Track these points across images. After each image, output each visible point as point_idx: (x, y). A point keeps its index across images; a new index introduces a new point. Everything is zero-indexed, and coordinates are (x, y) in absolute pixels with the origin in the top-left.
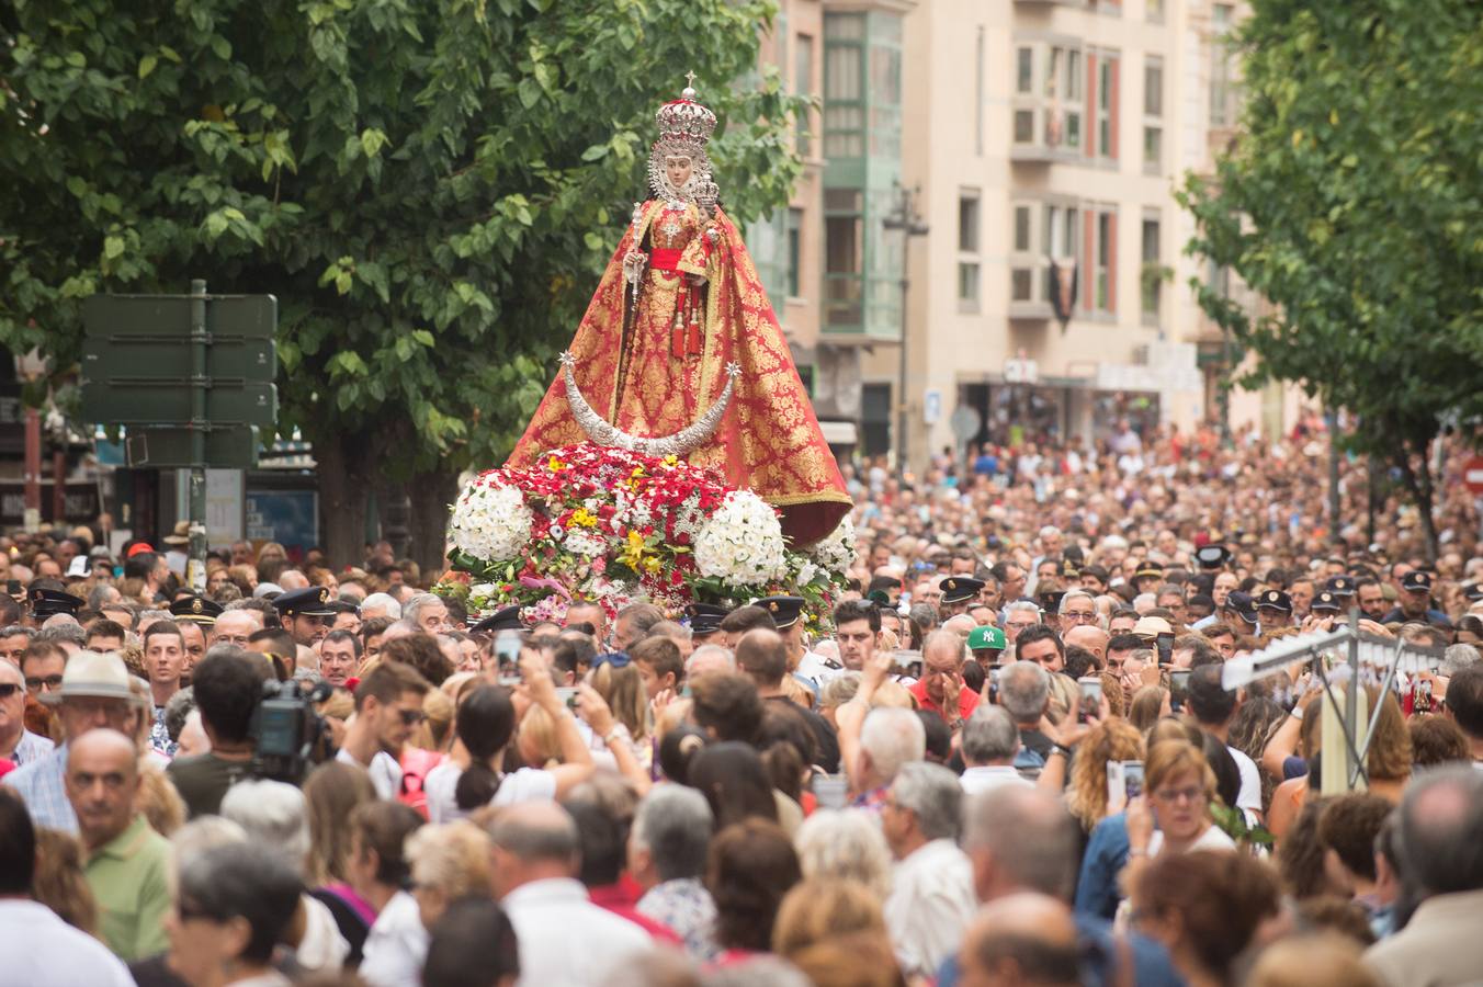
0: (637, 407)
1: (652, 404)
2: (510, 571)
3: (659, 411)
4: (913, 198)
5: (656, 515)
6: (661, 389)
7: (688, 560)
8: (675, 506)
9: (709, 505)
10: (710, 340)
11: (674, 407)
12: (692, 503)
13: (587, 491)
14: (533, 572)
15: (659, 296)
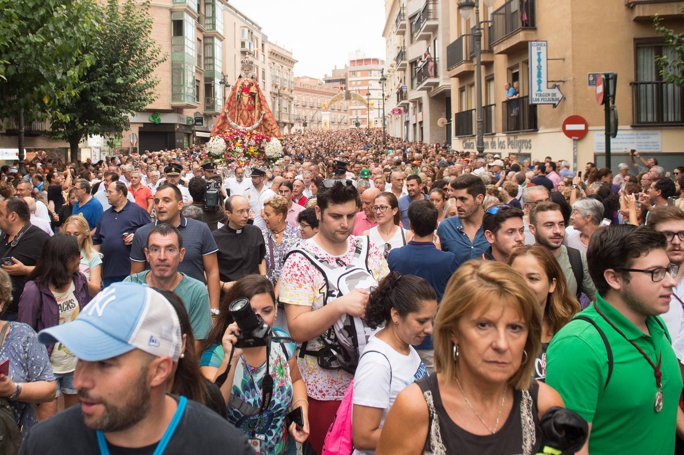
0: (241, 121)
1: (244, 120)
2: (223, 156)
3: (246, 122)
4: (226, 78)
5: (257, 143)
6: (246, 117)
7: (264, 153)
8: (261, 140)
9: (268, 140)
10: (256, 107)
11: (249, 121)
12: (265, 140)
13: (237, 139)
14: (228, 156)
15: (244, 98)
